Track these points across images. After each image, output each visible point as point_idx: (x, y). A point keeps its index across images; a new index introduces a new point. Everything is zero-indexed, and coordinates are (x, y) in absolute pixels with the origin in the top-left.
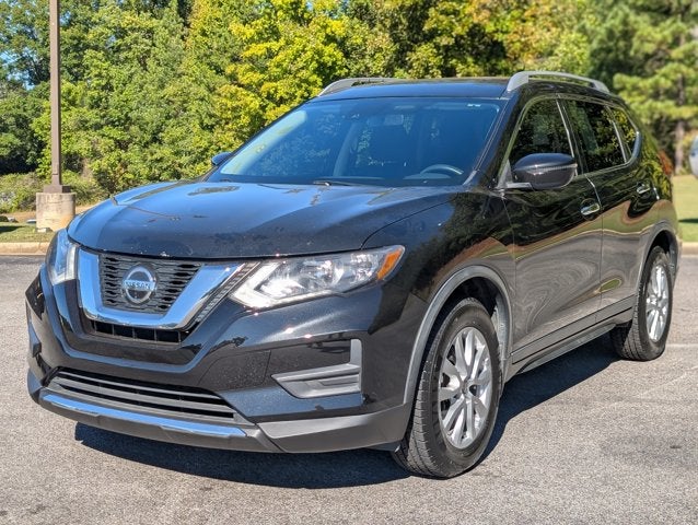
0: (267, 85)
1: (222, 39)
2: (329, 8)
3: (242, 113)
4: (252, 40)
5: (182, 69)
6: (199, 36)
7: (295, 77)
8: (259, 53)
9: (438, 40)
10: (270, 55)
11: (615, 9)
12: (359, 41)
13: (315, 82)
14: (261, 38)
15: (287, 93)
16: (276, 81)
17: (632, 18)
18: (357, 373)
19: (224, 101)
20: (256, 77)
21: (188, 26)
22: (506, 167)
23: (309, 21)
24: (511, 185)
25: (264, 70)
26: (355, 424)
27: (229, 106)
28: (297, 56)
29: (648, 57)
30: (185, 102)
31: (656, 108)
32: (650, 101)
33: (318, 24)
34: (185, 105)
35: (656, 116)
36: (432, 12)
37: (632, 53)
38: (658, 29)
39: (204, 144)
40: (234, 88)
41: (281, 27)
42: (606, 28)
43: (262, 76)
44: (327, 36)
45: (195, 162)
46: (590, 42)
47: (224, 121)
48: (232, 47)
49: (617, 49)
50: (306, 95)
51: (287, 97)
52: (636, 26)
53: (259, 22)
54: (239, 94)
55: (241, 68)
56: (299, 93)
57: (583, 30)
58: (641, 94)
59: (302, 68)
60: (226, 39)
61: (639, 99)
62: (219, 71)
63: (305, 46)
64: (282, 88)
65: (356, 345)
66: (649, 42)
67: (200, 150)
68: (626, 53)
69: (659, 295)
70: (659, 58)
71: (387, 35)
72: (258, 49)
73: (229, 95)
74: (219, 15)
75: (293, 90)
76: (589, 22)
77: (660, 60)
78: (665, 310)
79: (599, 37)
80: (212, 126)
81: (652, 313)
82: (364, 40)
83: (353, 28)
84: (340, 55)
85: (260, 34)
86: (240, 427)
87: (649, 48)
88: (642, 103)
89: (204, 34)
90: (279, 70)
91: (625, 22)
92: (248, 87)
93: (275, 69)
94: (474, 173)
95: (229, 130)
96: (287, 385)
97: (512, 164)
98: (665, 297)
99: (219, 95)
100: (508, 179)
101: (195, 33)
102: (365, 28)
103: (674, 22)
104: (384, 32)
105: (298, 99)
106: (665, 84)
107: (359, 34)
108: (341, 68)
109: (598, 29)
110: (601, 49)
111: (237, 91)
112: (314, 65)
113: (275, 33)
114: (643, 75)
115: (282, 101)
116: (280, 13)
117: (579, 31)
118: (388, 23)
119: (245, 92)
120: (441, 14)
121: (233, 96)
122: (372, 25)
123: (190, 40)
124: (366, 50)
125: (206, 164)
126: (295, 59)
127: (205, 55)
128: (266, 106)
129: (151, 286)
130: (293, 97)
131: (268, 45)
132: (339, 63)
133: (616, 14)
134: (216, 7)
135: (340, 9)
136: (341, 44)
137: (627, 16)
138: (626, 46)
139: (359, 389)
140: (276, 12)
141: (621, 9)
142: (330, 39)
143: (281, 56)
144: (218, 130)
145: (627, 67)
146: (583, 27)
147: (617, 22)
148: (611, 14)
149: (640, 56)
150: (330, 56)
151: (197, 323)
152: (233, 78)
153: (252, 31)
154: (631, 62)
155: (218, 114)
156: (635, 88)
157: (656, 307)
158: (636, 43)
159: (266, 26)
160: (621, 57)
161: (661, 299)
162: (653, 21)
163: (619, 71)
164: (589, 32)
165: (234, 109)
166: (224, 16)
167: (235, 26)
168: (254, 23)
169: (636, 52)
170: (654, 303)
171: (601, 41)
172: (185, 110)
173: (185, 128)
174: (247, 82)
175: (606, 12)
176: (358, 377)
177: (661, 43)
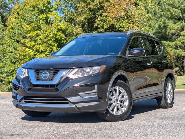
0: (36, 46)
1: (20, 30)
2: (59, 19)
3: (27, 57)
4: (31, 31)
5: (3, 41)
6: (10, 29)
7: (47, 43)
8: (34, 35)
9: (99, 30)
10: (38, 35)
11: (161, 18)
12: (71, 31)
13: (54, 45)
14: (34, 29)
15: (44, 49)
16: (40, 45)
17: (167, 21)
18: (96, 92)
19: (20, 52)
20: (32, 44)
21: (6, 26)
22: (128, 52)
23: (52, 24)
24: (129, 56)
25: (35, 41)
26: (97, 104)
27: (22, 54)
28: (47, 36)
29: (173, 34)
30: (4, 54)
31: (176, 52)
32: (174, 50)
33: (55, 25)
34: (4, 55)
35: (177, 55)
36: (96, 20)
37: (167, 33)
38: (176, 25)
39: (12, 69)
40: (24, 48)
41: (42, 26)
42: (158, 25)
43: (34, 43)
44: (58, 29)
45: (8, 76)
46: (153, 30)
47: (20, 60)
48: (23, 33)
49: (162, 32)
50: (51, 50)
51: (44, 51)
52: (168, 24)
53: (33, 24)
54: (26, 50)
55: (27, 41)
56: (48, 49)
57: (150, 26)
58: (171, 47)
59: (50, 40)
60: (21, 30)
61: (170, 49)
62: (18, 42)
63: (50, 33)
64: (42, 48)
65: (96, 86)
66: (173, 29)
67: (10, 71)
68: (165, 33)
69: (170, 91)
70: (177, 35)
71: (81, 28)
72: (33, 33)
73: (22, 50)
74: (18, 22)
75: (46, 48)
76: (152, 23)
77: (177, 36)
78: (172, 95)
79: (156, 28)
80: (15, 62)
81: (168, 95)
82: (72, 30)
83: (68, 26)
84: (63, 35)
85: (34, 28)
86: (70, 105)
87: (173, 31)
88: (171, 50)
89: (12, 28)
90: (41, 41)
91: (164, 23)
92: (29, 47)
93: (39, 41)
94: (120, 52)
95: (22, 63)
96: (81, 95)
97: (129, 51)
98: (172, 91)
99: (19, 51)
100: (128, 54)
101: (9, 28)
102: (73, 26)
103: (181, 22)
104: (80, 27)
105: (48, 51)
106: (179, 44)
107: (70, 28)
108: (64, 40)
109: (155, 25)
110: (157, 32)
111: (25, 49)
112: (53, 39)
113: (39, 28)
114: (171, 41)
115: (42, 52)
116: (41, 21)
117: (149, 26)
118: (81, 24)
119: (28, 49)
120: (100, 21)
121: (24, 51)
122: (75, 25)
123: (7, 31)
124: (73, 34)
125: (13, 76)
126: (47, 37)
127: (13, 36)
128: (36, 54)
129: (48, 75)
130: (46, 51)
131: (37, 32)
132: (63, 38)
133: (161, 20)
134: (17, 19)
135: (63, 20)
136: (64, 32)
137: (165, 21)
138: (165, 31)
139: (97, 96)
140: (40, 21)
141: (163, 18)
142: (60, 30)
143: (41, 36)
144: (18, 63)
145: (166, 38)
146: (150, 25)
147: (162, 23)
148: (159, 20)
149: (170, 35)
150: (60, 36)
151: (60, 83)
152: (24, 44)
153: (31, 27)
154: (167, 36)
155: (18, 57)
156: (169, 45)
157: (169, 94)
158: (168, 30)
159: (36, 25)
160: (164, 35)
161: (170, 92)
162: (174, 22)
163: (163, 40)
164: (152, 26)
165: (24, 56)
166: (20, 22)
167: (25, 26)
168: (31, 24)
169: (169, 33)
170: (169, 92)
171: (157, 29)
172: (4, 57)
173: (5, 63)
174: (29, 45)
175: (158, 19)
176: (97, 93)
177: (177, 30)
